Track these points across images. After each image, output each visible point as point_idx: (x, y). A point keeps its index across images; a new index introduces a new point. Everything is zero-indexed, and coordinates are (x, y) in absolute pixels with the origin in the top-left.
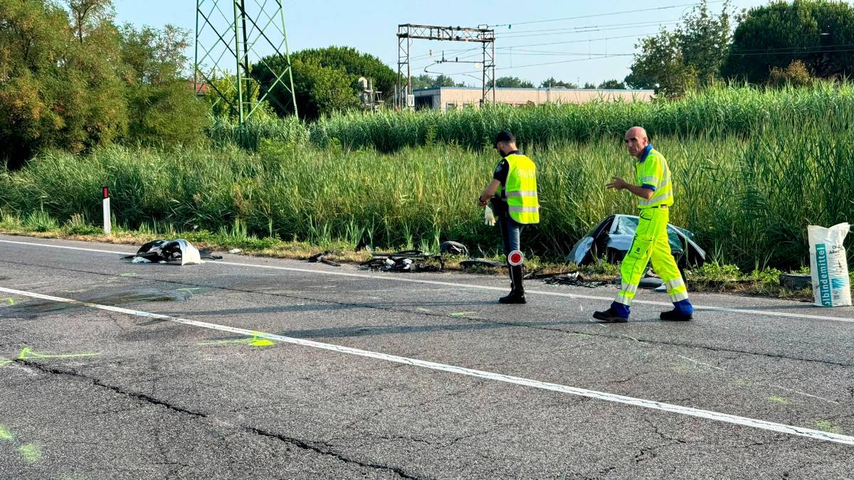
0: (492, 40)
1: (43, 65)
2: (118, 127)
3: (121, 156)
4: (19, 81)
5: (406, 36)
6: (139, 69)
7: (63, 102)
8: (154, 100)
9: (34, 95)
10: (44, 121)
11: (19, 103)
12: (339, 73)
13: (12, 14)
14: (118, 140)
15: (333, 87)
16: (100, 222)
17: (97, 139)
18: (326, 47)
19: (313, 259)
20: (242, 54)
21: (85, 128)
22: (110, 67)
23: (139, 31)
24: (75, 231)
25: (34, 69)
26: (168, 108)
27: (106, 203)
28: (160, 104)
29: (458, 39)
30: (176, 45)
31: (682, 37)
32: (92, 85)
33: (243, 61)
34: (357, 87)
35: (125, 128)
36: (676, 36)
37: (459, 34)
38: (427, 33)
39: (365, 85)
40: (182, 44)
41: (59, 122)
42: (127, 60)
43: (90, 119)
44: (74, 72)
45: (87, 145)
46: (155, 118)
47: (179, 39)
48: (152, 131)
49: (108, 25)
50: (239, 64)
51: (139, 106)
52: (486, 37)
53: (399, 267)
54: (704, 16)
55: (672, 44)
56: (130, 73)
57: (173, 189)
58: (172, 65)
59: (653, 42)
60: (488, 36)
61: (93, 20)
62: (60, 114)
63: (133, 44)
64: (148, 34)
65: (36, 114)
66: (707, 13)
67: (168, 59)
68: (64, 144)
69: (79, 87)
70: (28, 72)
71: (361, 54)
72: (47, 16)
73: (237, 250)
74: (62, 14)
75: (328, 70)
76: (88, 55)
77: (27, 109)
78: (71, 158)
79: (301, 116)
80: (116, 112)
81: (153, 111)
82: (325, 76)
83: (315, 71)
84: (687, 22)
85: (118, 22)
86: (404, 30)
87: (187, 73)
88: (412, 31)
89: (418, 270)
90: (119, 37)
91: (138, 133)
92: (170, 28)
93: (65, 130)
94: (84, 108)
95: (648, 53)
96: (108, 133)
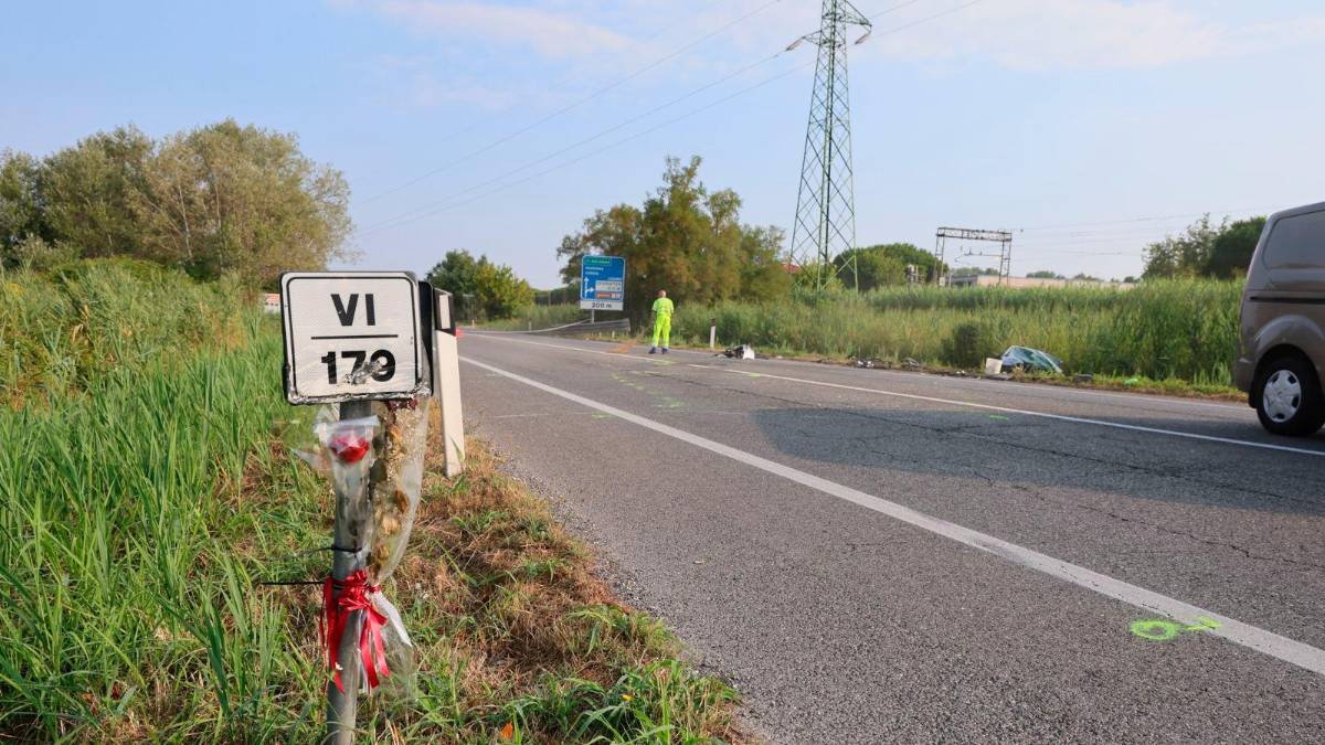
0: (1010, 240)
1: (692, 248)
2: (734, 290)
3: (729, 306)
4: (677, 259)
5: (943, 235)
6: (751, 253)
7: (701, 273)
8: (758, 273)
9: (684, 268)
10: (689, 285)
11: (675, 272)
12: (896, 262)
13: (677, 218)
14: (734, 298)
15: (890, 271)
16: (708, 341)
17: (719, 297)
18: (892, 243)
19: (819, 362)
20: (823, 246)
21: (713, 289)
22: (733, 252)
23: (753, 228)
24: (694, 346)
25: (687, 252)
26: (767, 279)
27: (713, 329)
28: (761, 277)
29: (982, 238)
30: (777, 239)
31: (1184, 243)
32: (720, 263)
33: (824, 251)
34: (908, 272)
35: (738, 290)
36: (1179, 243)
37: (984, 235)
38: (960, 234)
39: (913, 270)
40: (780, 238)
41: (697, 285)
42: (744, 247)
43: (716, 284)
44: (710, 255)
45: (713, 300)
46: (757, 285)
47: (778, 235)
48: (754, 294)
49: (734, 226)
50: (820, 252)
51: (748, 277)
52: (1005, 238)
53: (864, 366)
54: (1205, 227)
55: (1175, 249)
56: (744, 255)
57: (758, 327)
58: (773, 252)
59: (1158, 247)
60: (1008, 237)
61: (725, 222)
62: (699, 280)
63: (748, 238)
64: (759, 231)
65: (684, 280)
66: (1209, 225)
67: (770, 248)
68: (699, 299)
69: (712, 264)
70: (682, 253)
71: (918, 249)
72: (698, 221)
73: (780, 357)
74: (706, 218)
75: (889, 259)
76: (719, 245)
77: (680, 276)
78: (703, 307)
79: (859, 289)
80: (734, 280)
81: (756, 281)
82: (885, 263)
83: (879, 259)
84: (1190, 232)
85: (741, 223)
86: (941, 232)
87: (781, 257)
88: (947, 233)
89: (875, 368)
90: (740, 233)
91: (746, 293)
92: (772, 227)
93: (700, 291)
94: (712, 277)
95: (1155, 255)
96: (726, 293)
